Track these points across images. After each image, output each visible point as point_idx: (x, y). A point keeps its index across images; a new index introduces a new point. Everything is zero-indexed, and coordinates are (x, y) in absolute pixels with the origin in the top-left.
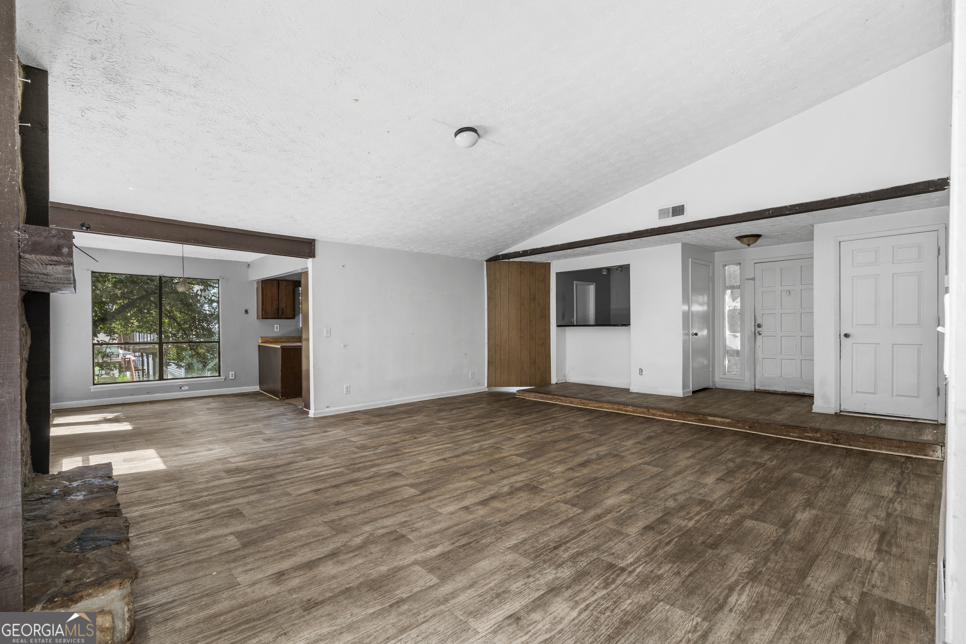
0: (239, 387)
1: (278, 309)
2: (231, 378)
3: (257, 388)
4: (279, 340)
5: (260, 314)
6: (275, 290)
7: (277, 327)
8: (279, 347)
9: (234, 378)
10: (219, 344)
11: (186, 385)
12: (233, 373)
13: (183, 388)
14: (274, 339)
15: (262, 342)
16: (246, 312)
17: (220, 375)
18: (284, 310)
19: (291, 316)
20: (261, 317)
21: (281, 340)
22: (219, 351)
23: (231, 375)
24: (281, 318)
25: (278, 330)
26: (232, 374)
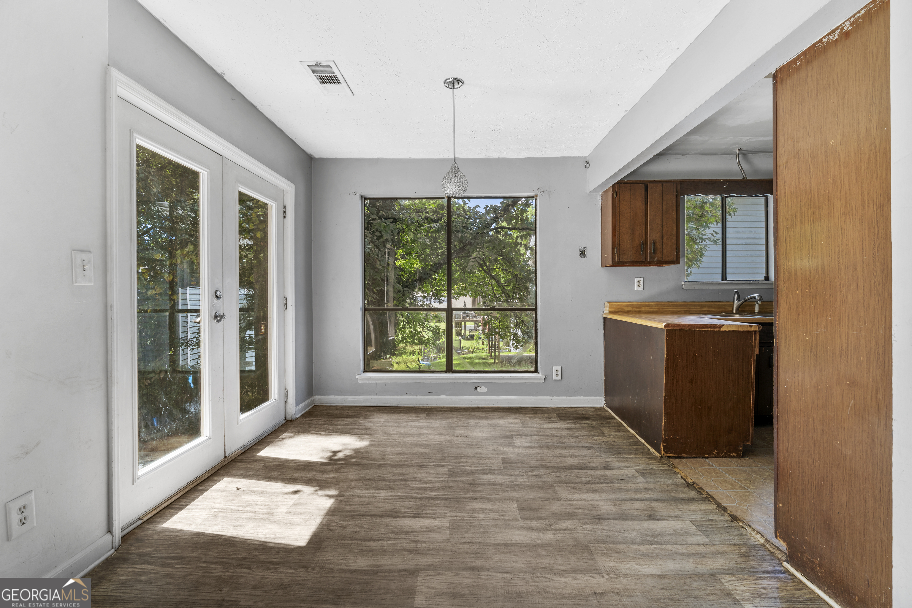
0: (568, 395)
1: (645, 244)
2: (554, 377)
3: (599, 401)
4: (643, 309)
5: (609, 255)
6: (639, 204)
7: (639, 282)
8: (662, 326)
9: (559, 378)
10: (536, 313)
11: (484, 384)
12: (559, 368)
13: (479, 389)
14: (633, 306)
15: (610, 312)
16: (583, 253)
17: (536, 371)
18: (658, 245)
19: (672, 258)
20: (610, 262)
21: (648, 309)
22: (536, 326)
23: (555, 372)
24: (649, 264)
25: (641, 289)
26: (557, 371)
